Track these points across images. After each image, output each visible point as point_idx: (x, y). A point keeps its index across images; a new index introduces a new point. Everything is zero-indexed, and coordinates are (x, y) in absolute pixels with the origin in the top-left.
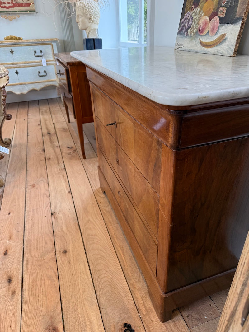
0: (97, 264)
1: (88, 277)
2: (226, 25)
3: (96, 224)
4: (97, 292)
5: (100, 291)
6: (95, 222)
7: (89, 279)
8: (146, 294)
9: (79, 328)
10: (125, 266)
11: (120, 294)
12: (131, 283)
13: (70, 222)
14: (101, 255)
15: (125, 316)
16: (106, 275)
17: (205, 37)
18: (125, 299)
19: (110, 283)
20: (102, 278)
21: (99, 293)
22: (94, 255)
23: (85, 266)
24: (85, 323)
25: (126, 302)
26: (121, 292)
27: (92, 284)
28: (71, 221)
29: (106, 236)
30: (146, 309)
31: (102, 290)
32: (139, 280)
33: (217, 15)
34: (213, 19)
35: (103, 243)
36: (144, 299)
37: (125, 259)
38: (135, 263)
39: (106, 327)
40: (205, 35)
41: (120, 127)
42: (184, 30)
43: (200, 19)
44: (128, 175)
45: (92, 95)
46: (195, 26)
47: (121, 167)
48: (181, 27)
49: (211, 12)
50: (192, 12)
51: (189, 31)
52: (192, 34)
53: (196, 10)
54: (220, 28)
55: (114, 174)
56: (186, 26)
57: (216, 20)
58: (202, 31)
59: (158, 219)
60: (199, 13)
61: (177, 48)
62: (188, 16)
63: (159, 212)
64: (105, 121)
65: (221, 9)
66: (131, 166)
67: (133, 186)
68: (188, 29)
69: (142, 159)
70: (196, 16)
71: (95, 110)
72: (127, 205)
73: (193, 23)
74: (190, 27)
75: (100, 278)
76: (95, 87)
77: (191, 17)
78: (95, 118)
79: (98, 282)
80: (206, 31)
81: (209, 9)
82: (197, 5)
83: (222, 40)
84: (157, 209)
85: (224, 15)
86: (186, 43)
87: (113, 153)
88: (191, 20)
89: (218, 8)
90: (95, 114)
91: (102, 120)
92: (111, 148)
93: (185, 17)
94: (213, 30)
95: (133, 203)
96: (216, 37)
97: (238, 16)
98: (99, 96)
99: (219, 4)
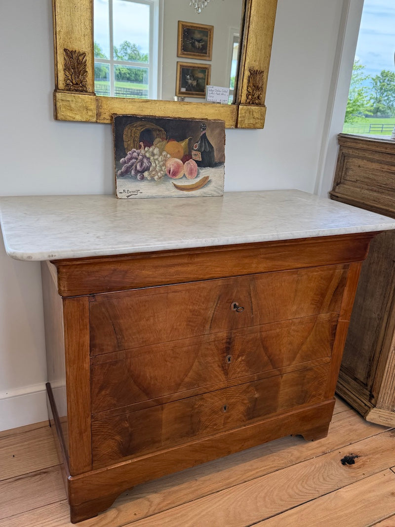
0: (282, 500)
1: (305, 509)
2: (207, 168)
3: (199, 514)
4: (321, 494)
5: (318, 491)
6: (196, 515)
7: (308, 507)
8: (304, 447)
9: (370, 506)
10: (275, 467)
11: (313, 471)
12: (296, 461)
14: (265, 497)
15: (335, 464)
16: (295, 488)
17: (181, 180)
18: (317, 466)
19: (303, 481)
20: (300, 491)
22: (266, 507)
23: (290, 516)
24: (361, 501)
25: (321, 464)
26: (311, 470)
27: (313, 501)
29: (228, 493)
30: (320, 447)
31: (317, 489)
32: (288, 453)
33: (191, 158)
34: (187, 162)
35: (241, 497)
36: (310, 448)
37: (263, 467)
38: (267, 456)
39: (354, 481)
40: (181, 178)
41: (253, 300)
42: (133, 172)
43: (166, 161)
44: (266, 349)
45: (87, 320)
46: (158, 169)
47: (242, 355)
48: (123, 169)
49: (182, 154)
50: (143, 152)
51: (146, 174)
52: (156, 177)
53: (151, 149)
54: (200, 171)
55: (205, 396)
56: (138, 168)
57: (192, 163)
58: (175, 174)
59: (334, 335)
60: (161, 154)
61: (124, 196)
62: (135, 154)
63: (337, 325)
64: (176, 329)
65: (193, 153)
66: (278, 330)
67: (280, 350)
68: (143, 172)
69: (313, 300)
70: (156, 157)
71: (92, 346)
72: (257, 396)
73: (153, 165)
74: (147, 169)
75: (301, 494)
76: (129, 292)
77: (144, 156)
78: (87, 366)
79: (308, 495)
80: (181, 175)
81: (177, 150)
82: (149, 144)
83: (205, 182)
84: (334, 326)
85: (201, 160)
86: (145, 189)
87: (209, 359)
88: (145, 160)
89: (190, 152)
90: (89, 356)
91: (152, 339)
92: (196, 360)
93: (129, 156)
94: (191, 173)
95: (278, 373)
96: (198, 180)
97: (217, 160)
98: (146, 301)
99: (190, 148)
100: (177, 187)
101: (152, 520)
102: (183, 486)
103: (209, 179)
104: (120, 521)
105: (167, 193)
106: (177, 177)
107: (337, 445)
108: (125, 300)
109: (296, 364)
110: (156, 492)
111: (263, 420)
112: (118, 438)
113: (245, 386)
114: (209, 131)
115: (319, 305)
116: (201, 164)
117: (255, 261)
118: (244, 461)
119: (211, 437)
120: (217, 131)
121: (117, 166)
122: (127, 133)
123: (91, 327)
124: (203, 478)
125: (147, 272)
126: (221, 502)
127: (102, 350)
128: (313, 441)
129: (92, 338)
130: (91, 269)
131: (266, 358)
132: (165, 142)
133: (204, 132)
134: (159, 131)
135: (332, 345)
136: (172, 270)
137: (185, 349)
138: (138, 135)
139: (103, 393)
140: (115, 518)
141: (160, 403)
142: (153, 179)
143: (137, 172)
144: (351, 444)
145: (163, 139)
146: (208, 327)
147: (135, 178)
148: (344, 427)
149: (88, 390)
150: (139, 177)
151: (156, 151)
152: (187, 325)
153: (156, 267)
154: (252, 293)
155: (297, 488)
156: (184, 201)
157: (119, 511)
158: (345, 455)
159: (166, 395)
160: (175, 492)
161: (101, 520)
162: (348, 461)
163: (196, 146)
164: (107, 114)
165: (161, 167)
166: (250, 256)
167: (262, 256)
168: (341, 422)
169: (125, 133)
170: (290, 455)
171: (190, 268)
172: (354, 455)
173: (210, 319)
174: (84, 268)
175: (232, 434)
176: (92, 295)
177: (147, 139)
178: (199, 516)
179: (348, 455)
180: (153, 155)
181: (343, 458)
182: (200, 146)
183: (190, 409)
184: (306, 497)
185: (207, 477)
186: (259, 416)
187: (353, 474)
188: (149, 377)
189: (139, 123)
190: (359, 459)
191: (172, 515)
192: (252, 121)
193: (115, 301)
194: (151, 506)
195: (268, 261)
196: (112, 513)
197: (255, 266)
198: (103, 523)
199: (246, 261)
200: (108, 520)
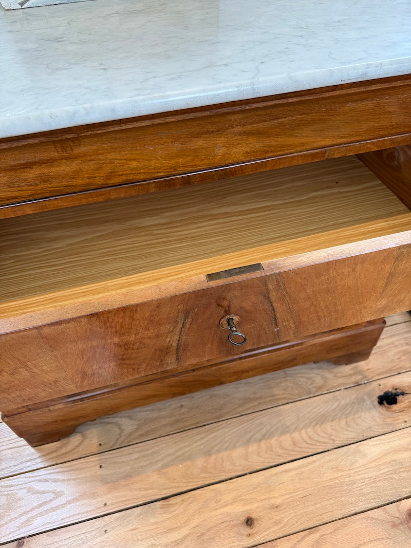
0: (281, 447)
1: (309, 464)
3: (174, 453)
4: (336, 446)
5: (333, 440)
6: (169, 455)
7: (314, 462)
8: (331, 372)
9: (400, 472)
10: (285, 398)
11: (335, 409)
12: (316, 391)
13: (156, 523)
15: (368, 402)
18: (343, 402)
19: (317, 424)
20: (310, 437)
21: (337, 442)
22: (259, 455)
23: (286, 471)
24: (390, 463)
25: (348, 400)
26: (333, 408)
27: (323, 454)
28: (152, 521)
29: (215, 429)
30: (354, 374)
31: (333, 437)
32: (308, 379)
35: (230, 437)
36: (339, 375)
37: (269, 397)
39: (389, 430)
75: (309, 441)
79: (318, 444)
101: (117, 455)
104: (82, 451)
107: (379, 375)
117: (221, 141)
126: (203, 441)
128: (346, 364)
136: (31, 174)
140: (78, 446)
144: (399, 374)
148: (396, 347)
155: (307, 433)
157: (84, 437)
158: (386, 390)
161: (61, 447)
162: (389, 399)
166: (208, 132)
168: (394, 339)
170: (310, 382)
171: (65, 168)
172: (398, 391)
178: (173, 457)
179: (390, 390)
181: (382, 394)
184: (315, 447)
187: (389, 420)
190: (405, 398)
191: (141, 451)
194: (120, 435)
195: (251, 139)
196: (75, 439)
197: (220, 152)
198: (63, 450)
199: (200, 143)
200: (69, 447)
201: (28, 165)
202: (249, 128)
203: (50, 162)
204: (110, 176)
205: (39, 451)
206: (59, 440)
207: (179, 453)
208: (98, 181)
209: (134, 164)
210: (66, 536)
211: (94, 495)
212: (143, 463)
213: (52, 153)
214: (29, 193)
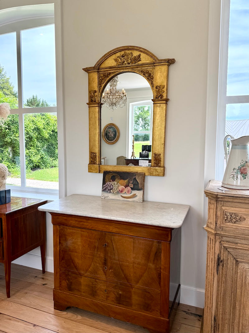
2: (135, 190)
33: (129, 186)
34: (127, 188)
41: (114, 245)
42: (107, 190)
43: (119, 187)
44: (123, 271)
45: (58, 233)
46: (115, 189)
47: (112, 269)
48: (104, 188)
49: (125, 185)
50: (111, 183)
51: (111, 191)
52: (115, 192)
53: (114, 182)
54: (132, 191)
55: (97, 280)
56: (109, 188)
57: (129, 188)
58: (122, 191)
59: (160, 278)
60: (117, 184)
61: (103, 198)
62: (108, 184)
63: (160, 274)
64: (84, 246)
65: (130, 184)
66: (127, 264)
67: (130, 274)
68: (110, 190)
69: (143, 254)
70: (115, 185)
71: (60, 243)
72: (120, 293)
73: (114, 188)
74: (112, 189)
76: (69, 227)
77: (111, 185)
78: (58, 249)
80: (124, 192)
81: (123, 183)
82: (114, 180)
83: (134, 196)
84: (159, 273)
85: (133, 187)
86: (111, 196)
87: (98, 265)
88: (111, 186)
89: (129, 184)
90: (59, 246)
91: (77, 247)
92: (93, 263)
93: (106, 184)
94: (128, 192)
95: (130, 286)
96: (131, 195)
97: (140, 188)
98: (74, 232)
99: (129, 182)
100: (122, 196)
101: (71, 322)
102: (91, 320)
103: (136, 195)
104: (63, 316)
105: (118, 199)
106: (123, 193)
108: (69, 230)
109: (139, 285)
110: (81, 316)
111: (126, 308)
112: (67, 281)
113: (114, 285)
114: (137, 177)
115: (148, 258)
116: (132, 189)
117: (111, 227)
118: (120, 327)
119: (100, 302)
120: (140, 177)
121: (103, 188)
122: (107, 176)
123: (59, 236)
124: (100, 322)
125: (73, 222)
127: (62, 245)
129: (60, 240)
130: (58, 216)
131: (123, 276)
132: (119, 180)
133: (135, 177)
134: (118, 176)
135: (160, 284)
137: (88, 256)
138: (110, 177)
139: (63, 261)
141: (81, 275)
142: (113, 193)
143: (109, 190)
145: (119, 179)
146: (96, 250)
147: (107, 192)
149: (58, 257)
150: (109, 192)
151: (116, 183)
152: (88, 246)
153: (76, 221)
154: (113, 241)
156: (125, 202)
157: (67, 314)
159: (82, 272)
160: (86, 320)
163: (131, 182)
164: (103, 170)
165: (116, 189)
166: (109, 225)
167: (114, 226)
169: (106, 176)
171: (86, 224)
173: (97, 247)
174: (57, 216)
175: (109, 306)
176: (59, 226)
177: (113, 179)
180: (115, 184)
182: (133, 182)
183: (91, 284)
185: (102, 323)
186: (123, 305)
188: (76, 262)
189: (111, 173)
191: (77, 325)
192: (157, 173)
193: (66, 230)
194: (75, 318)
195: (116, 229)
196: (65, 313)
197: (111, 229)
198: (60, 314)
199: (107, 226)
200: (62, 314)
201: (81, 222)
202: (116, 226)
203: (84, 222)
204: (92, 228)
205: (54, 310)
206: (61, 311)
207: (86, 331)
208: (90, 228)
209: (96, 227)
210: (45, 330)
211: (58, 327)
212: (75, 328)
213: (85, 221)
214: (79, 226)
